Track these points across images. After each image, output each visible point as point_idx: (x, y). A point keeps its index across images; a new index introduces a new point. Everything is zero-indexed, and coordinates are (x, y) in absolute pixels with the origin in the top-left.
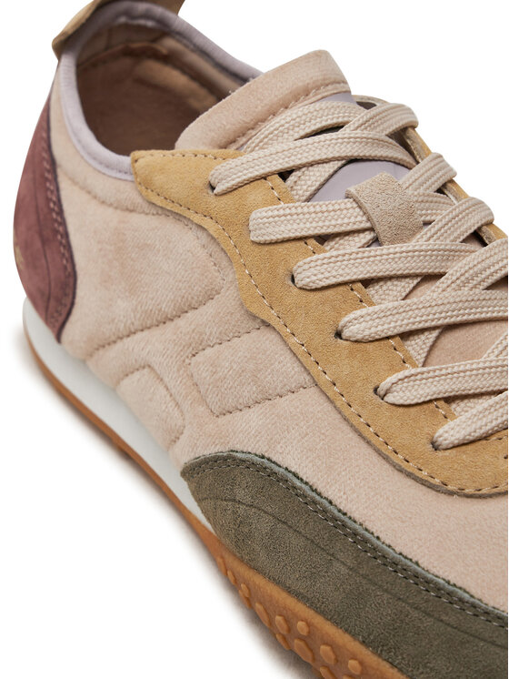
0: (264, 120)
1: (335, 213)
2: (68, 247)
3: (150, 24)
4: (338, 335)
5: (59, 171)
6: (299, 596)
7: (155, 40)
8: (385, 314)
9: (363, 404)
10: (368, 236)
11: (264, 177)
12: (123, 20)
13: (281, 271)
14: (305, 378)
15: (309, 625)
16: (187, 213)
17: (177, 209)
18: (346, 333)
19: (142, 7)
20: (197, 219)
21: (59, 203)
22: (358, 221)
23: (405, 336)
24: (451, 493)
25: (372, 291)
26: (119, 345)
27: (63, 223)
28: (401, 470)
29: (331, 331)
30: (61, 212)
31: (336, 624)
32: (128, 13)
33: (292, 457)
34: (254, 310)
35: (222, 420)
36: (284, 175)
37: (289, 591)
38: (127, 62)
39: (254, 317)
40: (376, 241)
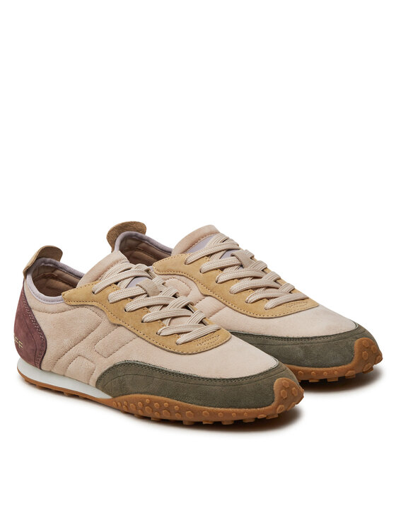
0: (106, 271)
1: (134, 290)
2: (41, 331)
3: (51, 265)
4: (142, 322)
5: (33, 310)
6: (145, 393)
7: (53, 272)
8: (155, 314)
9: (154, 338)
10: (146, 295)
11: (110, 285)
12: (43, 264)
13: (121, 308)
14: (134, 336)
15: (149, 399)
16: (86, 303)
17: (82, 303)
18: (145, 320)
19: (48, 259)
20: (90, 303)
21: (35, 320)
22: (142, 291)
23: (162, 320)
24: (185, 354)
25: (150, 309)
26: (66, 354)
27: (38, 325)
28: (169, 351)
29: (140, 321)
30: (36, 322)
31: (158, 395)
32: (44, 262)
33: (135, 357)
34: (115, 322)
35: (109, 358)
36: (116, 283)
37: (141, 393)
38: (44, 280)
39: (115, 325)
40: (148, 296)
